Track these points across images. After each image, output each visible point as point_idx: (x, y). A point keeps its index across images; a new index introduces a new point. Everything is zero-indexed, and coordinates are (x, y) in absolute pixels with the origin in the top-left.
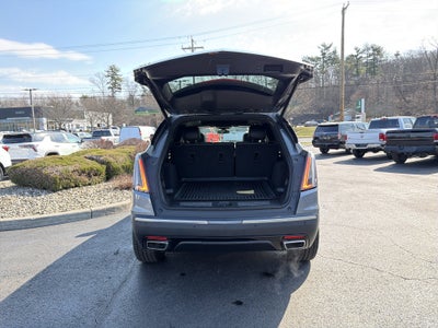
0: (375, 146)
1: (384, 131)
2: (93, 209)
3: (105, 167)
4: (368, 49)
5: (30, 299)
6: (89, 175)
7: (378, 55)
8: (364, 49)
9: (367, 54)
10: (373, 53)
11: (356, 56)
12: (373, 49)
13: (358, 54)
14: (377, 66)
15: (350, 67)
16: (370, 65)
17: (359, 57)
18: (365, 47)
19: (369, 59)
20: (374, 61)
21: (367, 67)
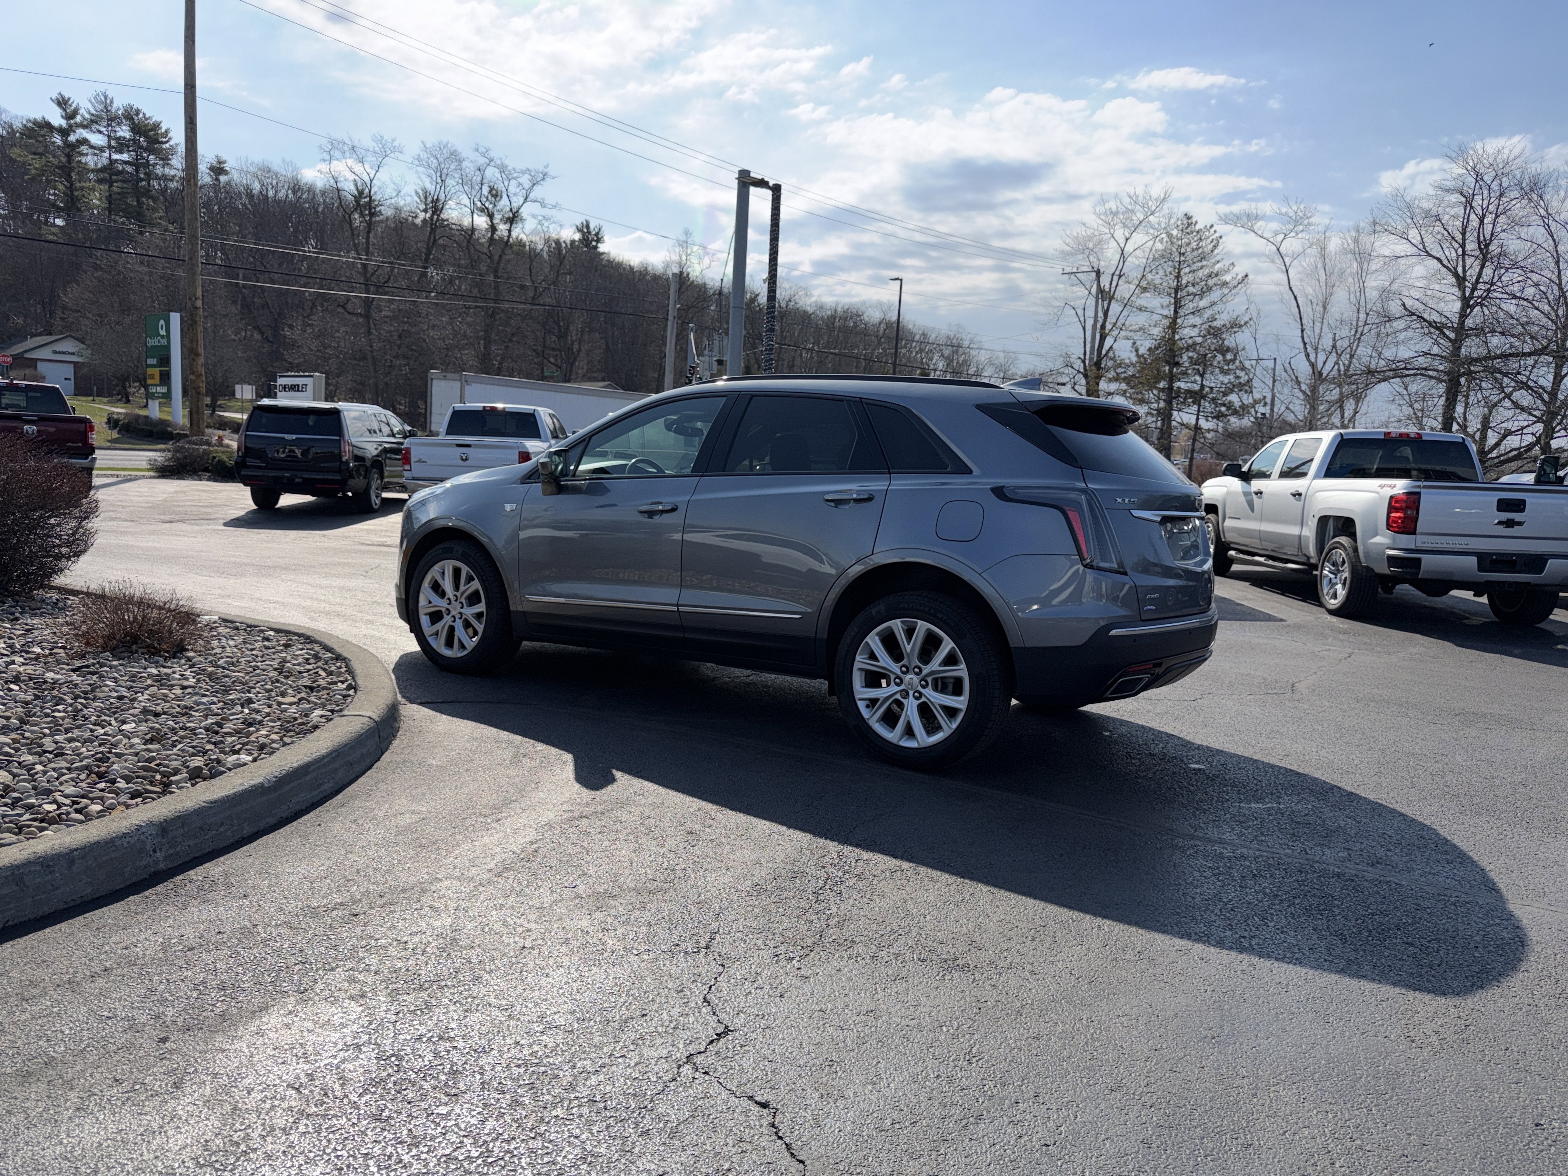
4: (112, 119)
7: (150, 150)
8: (98, 116)
9: (109, 136)
10: (134, 140)
11: (64, 133)
12: (134, 123)
13: (71, 126)
14: (147, 192)
15: (36, 169)
16: (121, 181)
17: (78, 141)
18: (102, 107)
19: (115, 156)
20: (137, 171)
21: (111, 186)
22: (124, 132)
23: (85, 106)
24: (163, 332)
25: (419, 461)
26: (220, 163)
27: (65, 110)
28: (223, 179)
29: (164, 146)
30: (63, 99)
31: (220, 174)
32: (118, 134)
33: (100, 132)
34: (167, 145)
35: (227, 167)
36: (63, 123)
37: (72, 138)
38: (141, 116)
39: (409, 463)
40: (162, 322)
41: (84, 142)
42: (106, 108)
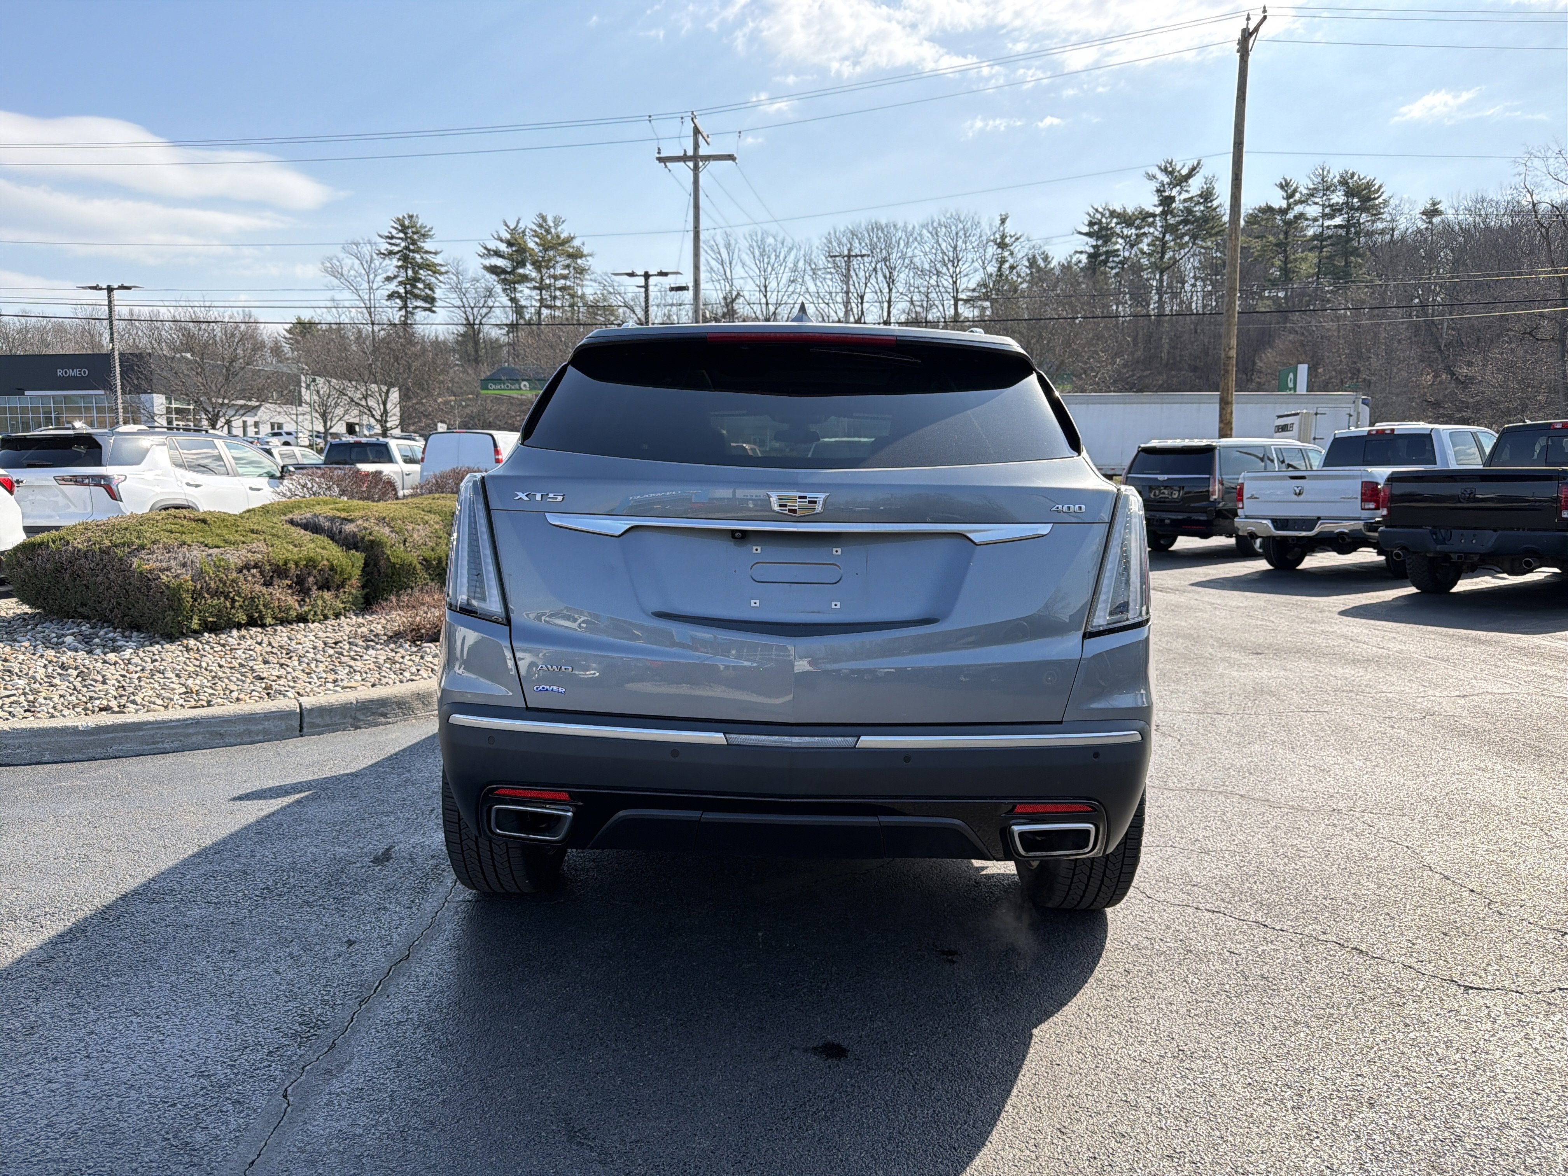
0: (1345, 527)
1: (1381, 473)
2: (308, 702)
3: (359, 558)
4: (1328, 188)
5: (45, 1007)
6: (301, 587)
7: (1362, 209)
8: (1315, 189)
9: (1323, 205)
10: (1347, 203)
11: (1283, 212)
12: (1348, 187)
13: (1289, 205)
14: (1355, 252)
15: (1258, 251)
16: (1331, 245)
17: (1295, 217)
18: (1319, 179)
19: (1327, 223)
20: (1347, 233)
21: (1321, 252)
22: (1338, 197)
23: (1304, 183)
24: (1291, 385)
25: (1252, 497)
26: (1434, 204)
27: (1286, 191)
28: (1436, 220)
29: (1377, 202)
30: (1286, 181)
31: (1433, 216)
32: (1332, 201)
33: (1316, 203)
34: (1380, 200)
35: (1440, 207)
36: (1284, 204)
37: (1290, 216)
38: (1356, 178)
39: (1242, 500)
40: (1291, 376)
41: (1301, 216)
42: (1323, 180)
